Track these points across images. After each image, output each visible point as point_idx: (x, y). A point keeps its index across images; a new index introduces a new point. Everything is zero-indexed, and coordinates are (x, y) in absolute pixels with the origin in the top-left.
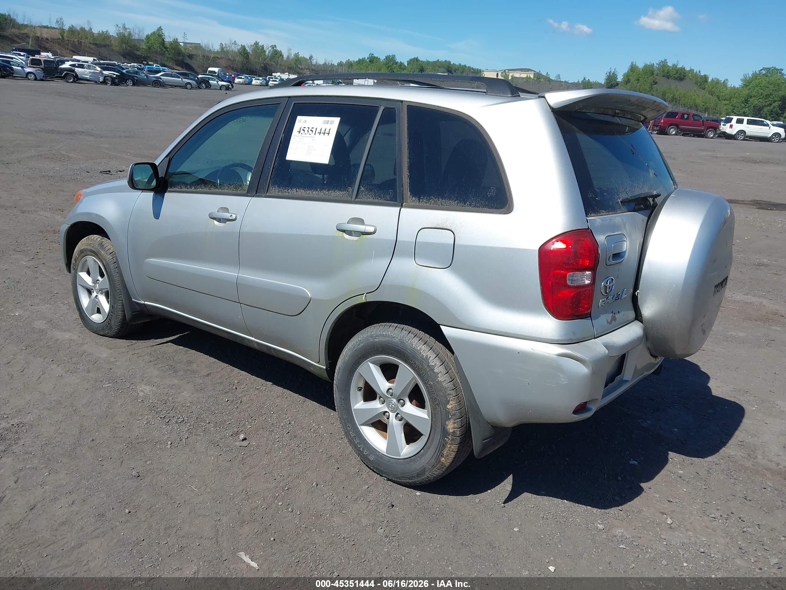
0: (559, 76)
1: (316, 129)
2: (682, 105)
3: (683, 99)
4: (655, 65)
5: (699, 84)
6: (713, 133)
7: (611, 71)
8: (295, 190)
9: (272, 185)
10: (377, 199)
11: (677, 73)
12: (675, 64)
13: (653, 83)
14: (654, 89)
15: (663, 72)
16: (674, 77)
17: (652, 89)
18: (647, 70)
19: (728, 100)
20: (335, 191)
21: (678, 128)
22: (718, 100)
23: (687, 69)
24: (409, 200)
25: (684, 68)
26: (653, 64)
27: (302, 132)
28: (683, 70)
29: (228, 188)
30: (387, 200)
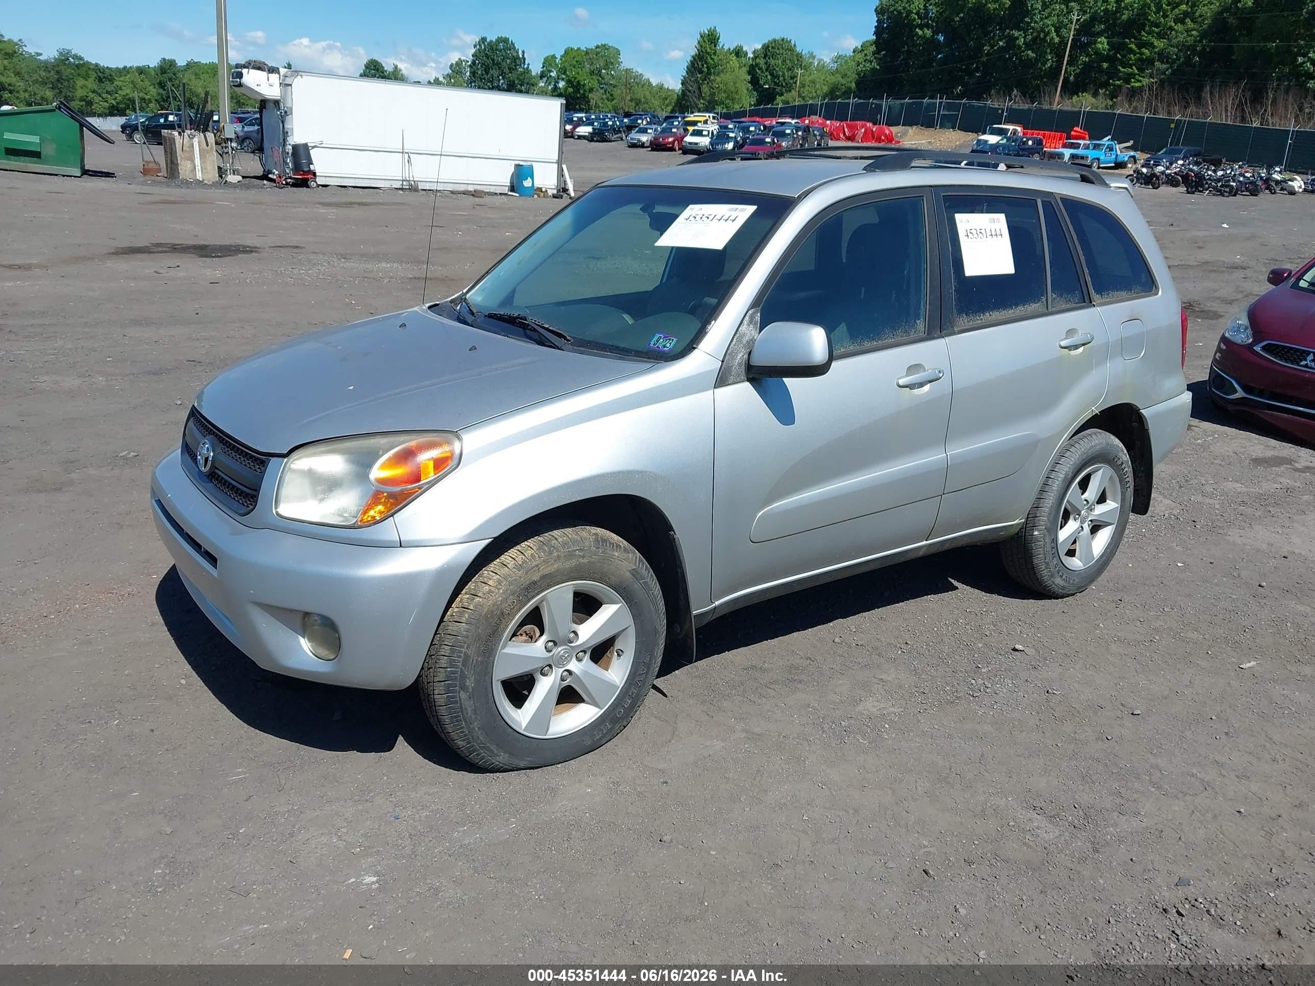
8: (987, 314)
9: (957, 315)
10: (1069, 304)
20: (1030, 305)
24: (1095, 298)
27: (970, 235)
29: (894, 335)
30: (1076, 303)
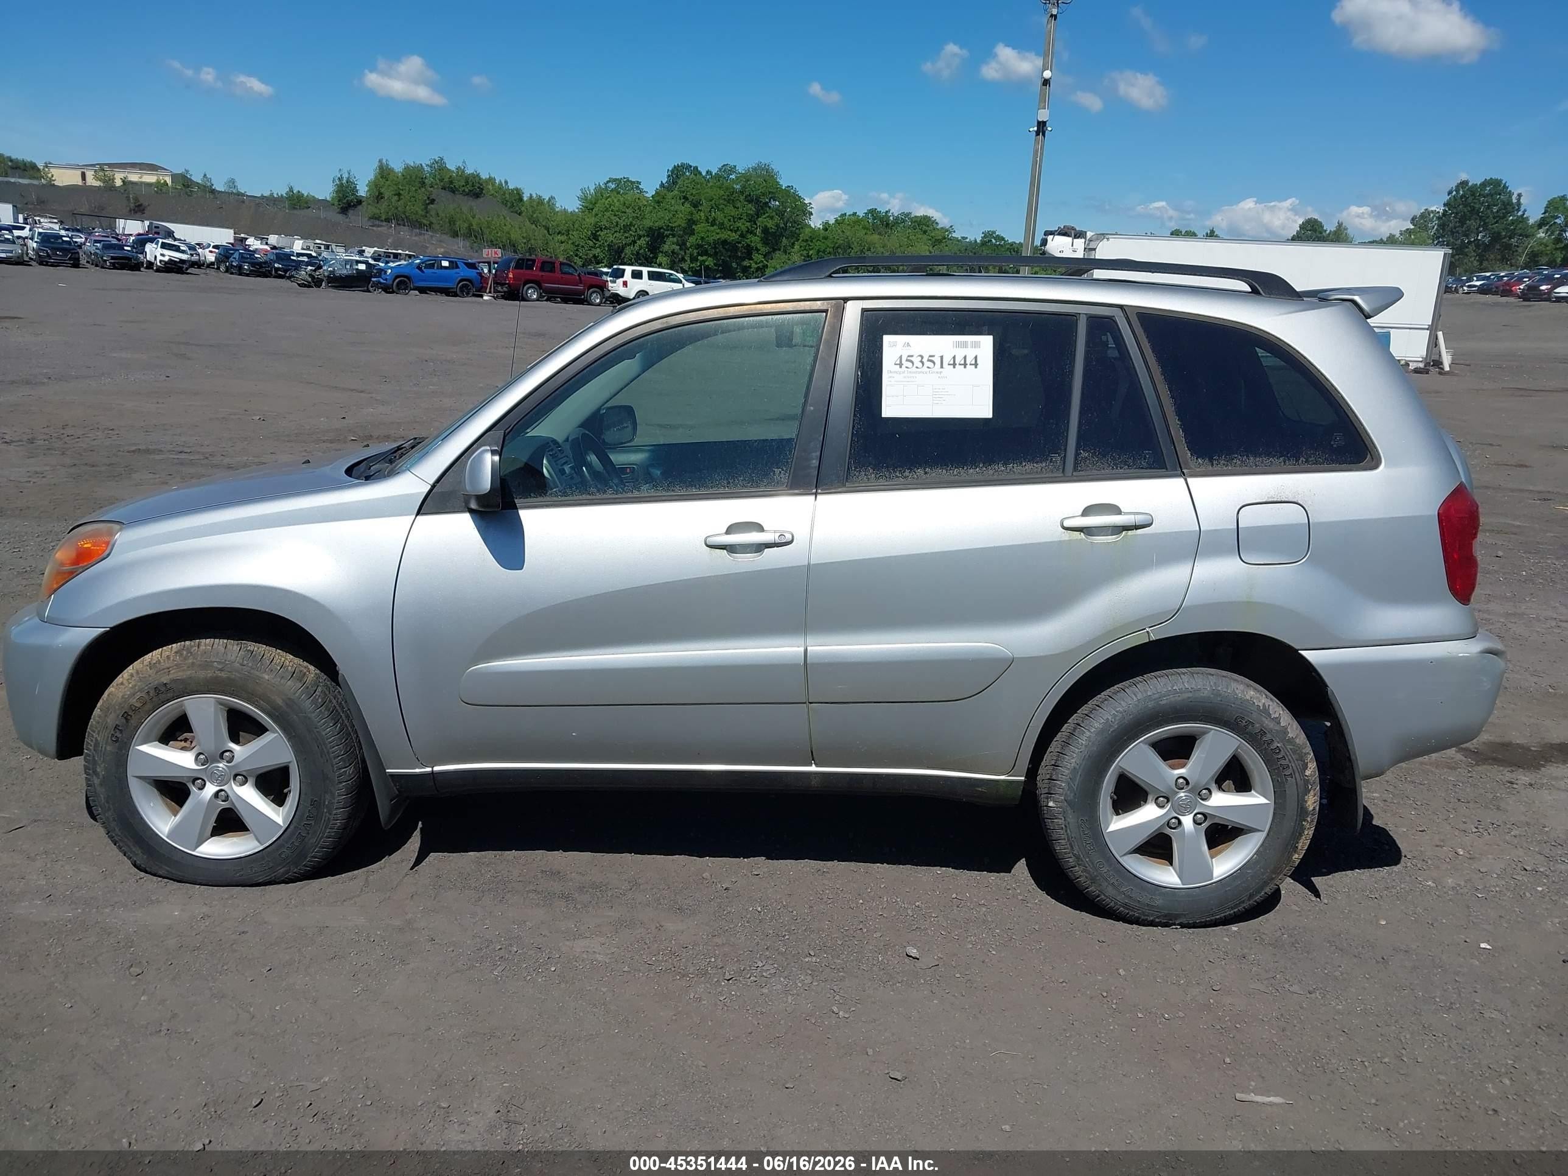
0: (233, 181)
1: (942, 357)
2: (487, 242)
3: (486, 231)
4: (426, 168)
5: (509, 204)
6: (599, 296)
7: (341, 175)
8: (920, 471)
9: (856, 468)
10: (1121, 468)
11: (467, 183)
12: (459, 167)
13: (428, 202)
14: (433, 213)
15: (441, 180)
16: (464, 191)
17: (427, 212)
18: (411, 177)
19: (563, 234)
20: (1021, 463)
21: (540, 287)
22: (547, 235)
23: (484, 176)
24: (1192, 464)
25: (478, 175)
26: (421, 165)
27: (906, 364)
28: (477, 179)
30: (1142, 468)
